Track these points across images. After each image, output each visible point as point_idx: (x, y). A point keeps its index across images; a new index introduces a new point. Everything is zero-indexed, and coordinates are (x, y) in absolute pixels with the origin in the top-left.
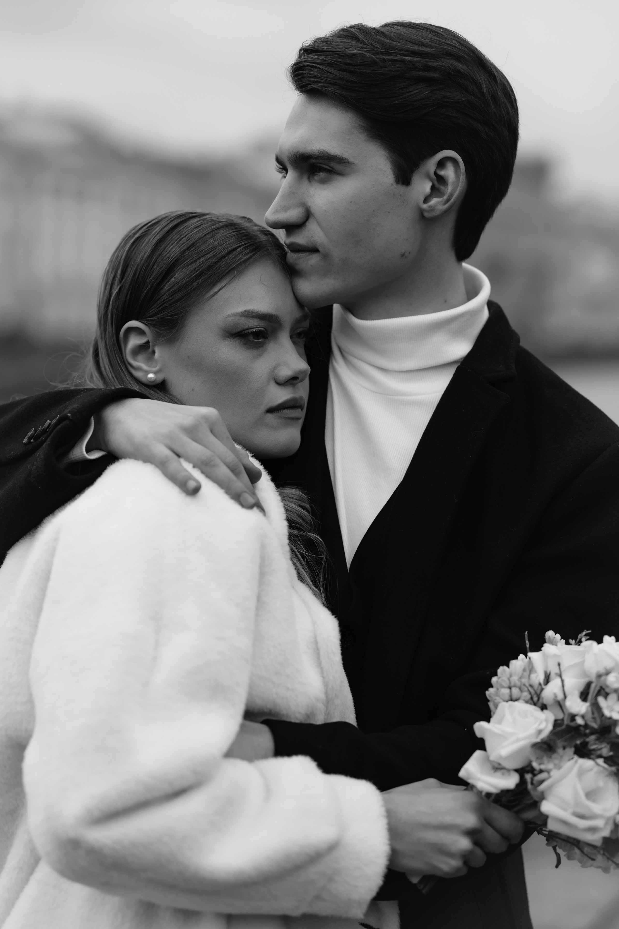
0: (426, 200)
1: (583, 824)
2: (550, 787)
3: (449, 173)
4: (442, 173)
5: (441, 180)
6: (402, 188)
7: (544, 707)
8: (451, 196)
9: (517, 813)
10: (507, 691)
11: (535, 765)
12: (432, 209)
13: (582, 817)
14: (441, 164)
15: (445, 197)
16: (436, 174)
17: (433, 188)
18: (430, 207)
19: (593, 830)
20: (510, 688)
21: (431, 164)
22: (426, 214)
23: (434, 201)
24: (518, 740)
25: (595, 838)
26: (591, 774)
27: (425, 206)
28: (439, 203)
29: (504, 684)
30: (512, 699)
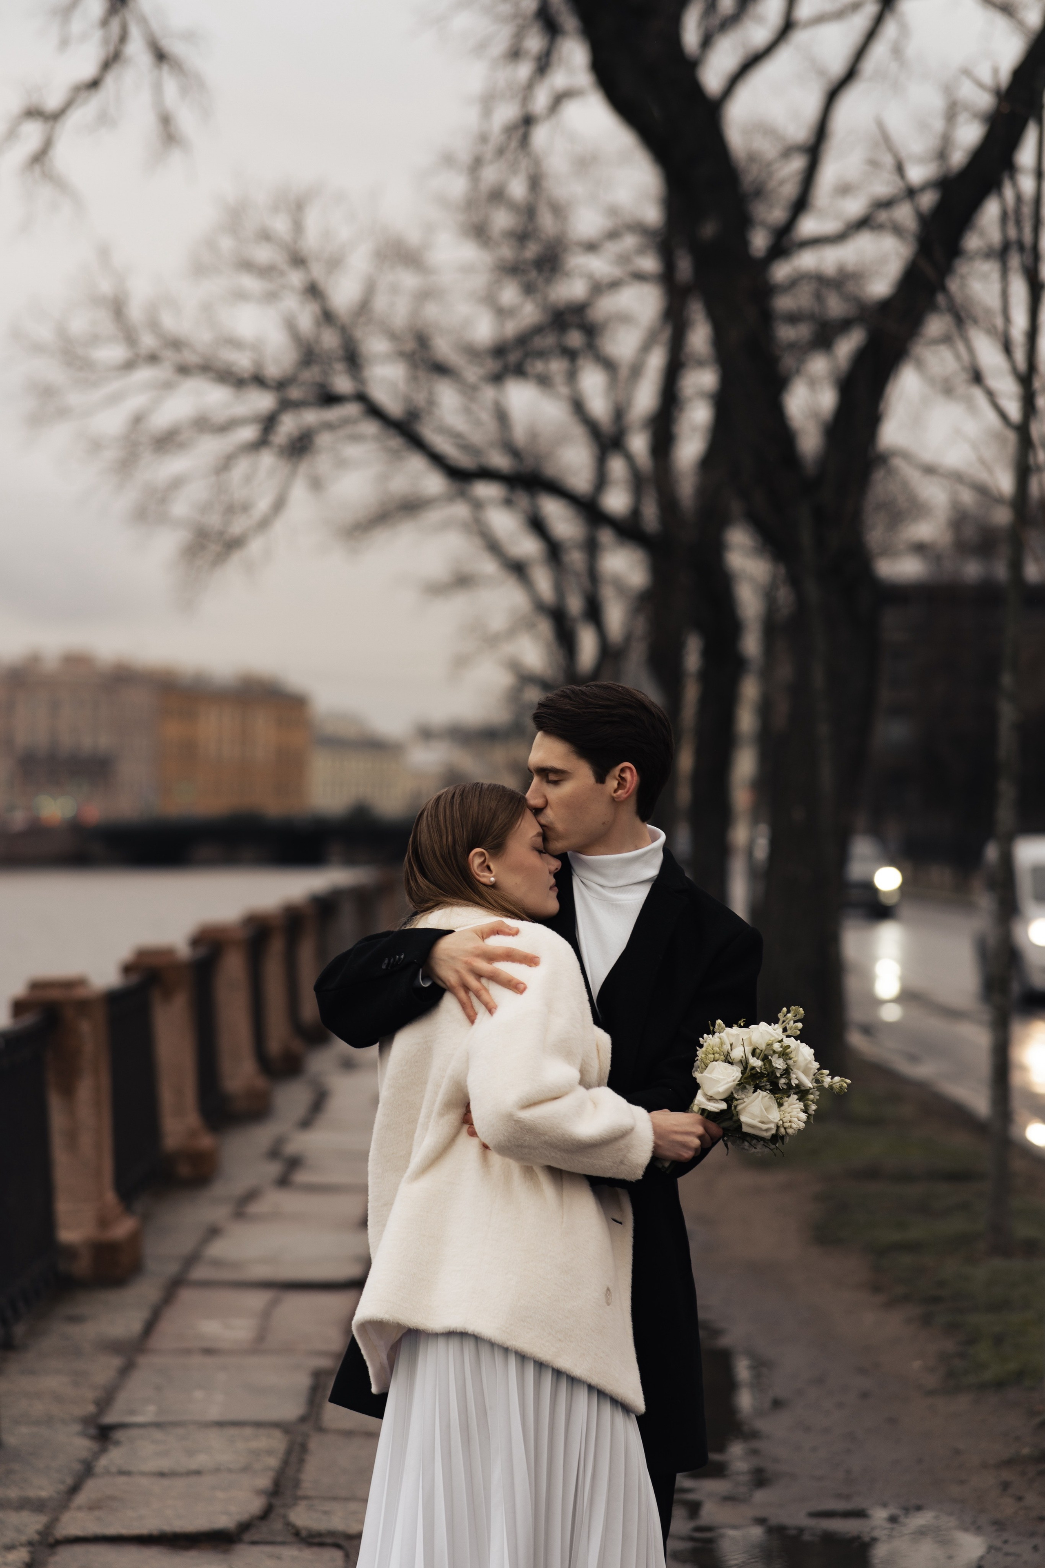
0: (615, 791)
1: (764, 1126)
2: (744, 1108)
3: (627, 775)
4: (623, 775)
5: (623, 779)
6: (600, 786)
7: (731, 1063)
8: (629, 789)
9: (718, 1124)
10: (712, 1056)
11: (736, 1096)
12: (619, 797)
13: (763, 1122)
14: (623, 770)
15: (626, 790)
16: (620, 776)
17: (619, 784)
18: (617, 795)
19: (767, 1130)
20: (713, 1054)
21: (617, 771)
22: (616, 799)
23: (620, 792)
24: (728, 1083)
25: (768, 1135)
26: (767, 1098)
27: (615, 795)
28: (622, 793)
29: (711, 1052)
30: (715, 1060)
